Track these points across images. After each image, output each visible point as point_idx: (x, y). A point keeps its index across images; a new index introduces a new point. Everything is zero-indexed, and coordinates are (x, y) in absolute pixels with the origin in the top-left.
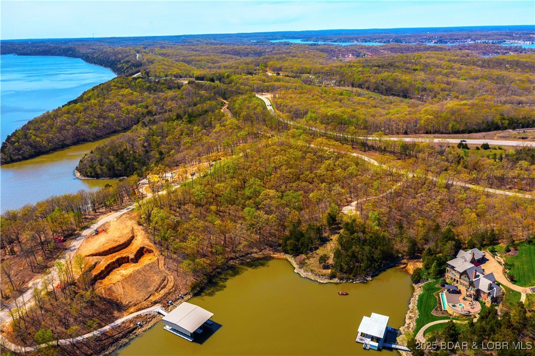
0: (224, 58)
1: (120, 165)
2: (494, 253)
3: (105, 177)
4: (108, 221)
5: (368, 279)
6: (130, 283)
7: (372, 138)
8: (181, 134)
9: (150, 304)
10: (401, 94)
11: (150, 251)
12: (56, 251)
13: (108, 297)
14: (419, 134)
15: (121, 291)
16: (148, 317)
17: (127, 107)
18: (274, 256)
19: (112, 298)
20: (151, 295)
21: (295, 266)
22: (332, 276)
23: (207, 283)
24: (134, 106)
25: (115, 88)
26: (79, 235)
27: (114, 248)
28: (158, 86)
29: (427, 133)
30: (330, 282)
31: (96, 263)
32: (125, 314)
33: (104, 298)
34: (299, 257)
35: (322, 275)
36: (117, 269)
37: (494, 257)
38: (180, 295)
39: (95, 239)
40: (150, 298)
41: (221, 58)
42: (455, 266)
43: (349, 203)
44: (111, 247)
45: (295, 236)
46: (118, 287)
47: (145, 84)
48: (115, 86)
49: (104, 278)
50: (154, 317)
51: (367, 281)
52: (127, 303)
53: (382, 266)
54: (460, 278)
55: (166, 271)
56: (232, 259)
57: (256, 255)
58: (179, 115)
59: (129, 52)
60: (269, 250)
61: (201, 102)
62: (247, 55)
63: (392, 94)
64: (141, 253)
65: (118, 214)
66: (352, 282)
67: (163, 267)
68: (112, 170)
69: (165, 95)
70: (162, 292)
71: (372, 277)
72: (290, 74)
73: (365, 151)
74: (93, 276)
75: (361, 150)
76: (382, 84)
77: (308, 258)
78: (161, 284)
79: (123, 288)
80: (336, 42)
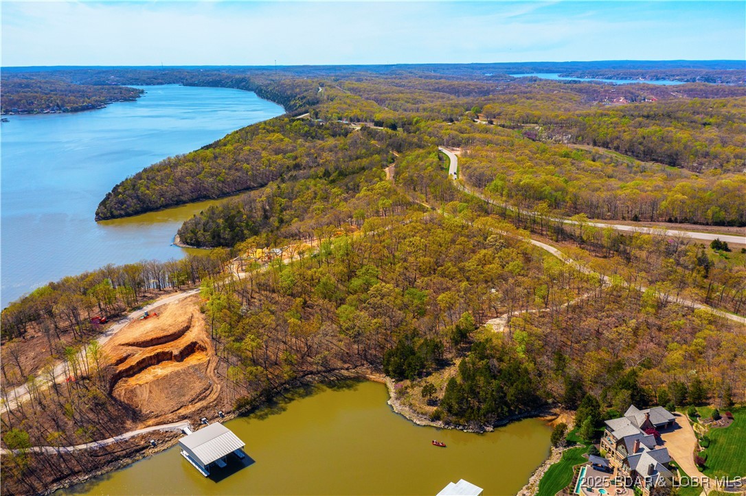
0: (433, 97)
1: (227, 232)
2: (694, 419)
3: (207, 246)
4: (167, 303)
5: (487, 429)
6: (161, 387)
7: (570, 222)
8: (315, 198)
9: (176, 418)
10: (667, 160)
11: (203, 349)
12: (90, 333)
13: (126, 402)
14: (658, 221)
15: (146, 395)
16: (168, 435)
17: (270, 157)
18: (371, 376)
19: (131, 403)
20: (181, 407)
21: (392, 395)
22: (436, 417)
23: (264, 402)
24: (280, 156)
25: (264, 131)
26: (125, 317)
27: (158, 339)
28: (320, 131)
29: (670, 221)
30: (430, 426)
31: (129, 355)
32: (140, 425)
33: (121, 402)
34: (402, 382)
35: (422, 414)
36: (153, 367)
37: (692, 425)
38: (220, 412)
39: (141, 324)
40: (180, 411)
41: (428, 97)
42: (614, 429)
43: (498, 314)
44: (154, 336)
45: (402, 353)
46: (145, 390)
47: (303, 129)
48: (264, 129)
49: (132, 375)
50: (176, 436)
51: (485, 431)
52: (148, 412)
53: (517, 413)
54: (616, 449)
55: (214, 378)
56: (311, 373)
57: (346, 372)
58: (328, 172)
59: (311, 85)
60: (367, 368)
61: (366, 156)
62: (468, 94)
63: (653, 160)
64: (191, 349)
65: (185, 295)
66: (462, 430)
67: (212, 372)
68: (216, 238)
69: (324, 144)
70: (199, 405)
71: (495, 426)
72: (508, 123)
73: (557, 241)
74: (117, 372)
75: (552, 239)
76: (640, 144)
77: (413, 387)
78: (200, 394)
79: (150, 392)
80: (610, 78)
